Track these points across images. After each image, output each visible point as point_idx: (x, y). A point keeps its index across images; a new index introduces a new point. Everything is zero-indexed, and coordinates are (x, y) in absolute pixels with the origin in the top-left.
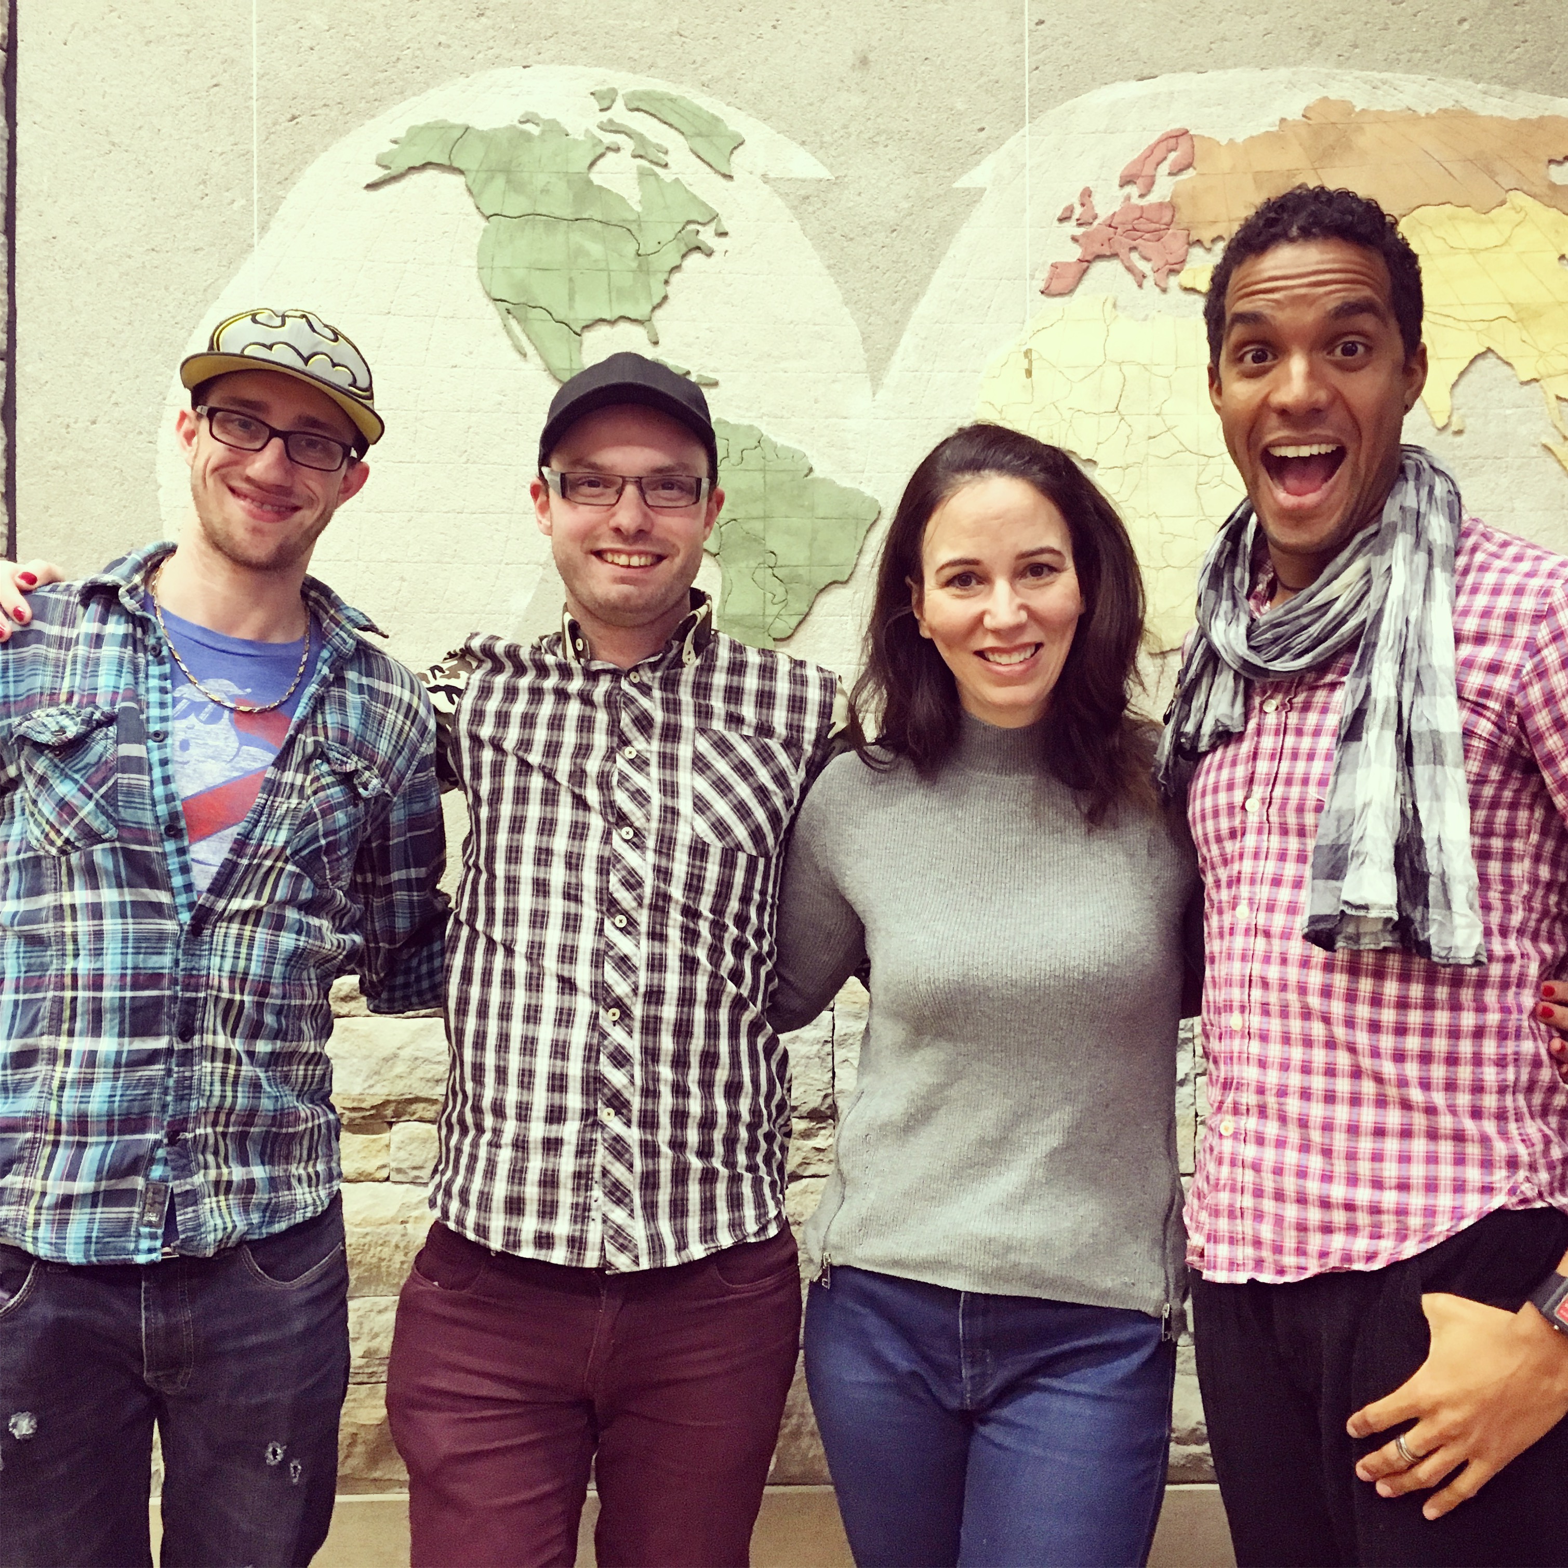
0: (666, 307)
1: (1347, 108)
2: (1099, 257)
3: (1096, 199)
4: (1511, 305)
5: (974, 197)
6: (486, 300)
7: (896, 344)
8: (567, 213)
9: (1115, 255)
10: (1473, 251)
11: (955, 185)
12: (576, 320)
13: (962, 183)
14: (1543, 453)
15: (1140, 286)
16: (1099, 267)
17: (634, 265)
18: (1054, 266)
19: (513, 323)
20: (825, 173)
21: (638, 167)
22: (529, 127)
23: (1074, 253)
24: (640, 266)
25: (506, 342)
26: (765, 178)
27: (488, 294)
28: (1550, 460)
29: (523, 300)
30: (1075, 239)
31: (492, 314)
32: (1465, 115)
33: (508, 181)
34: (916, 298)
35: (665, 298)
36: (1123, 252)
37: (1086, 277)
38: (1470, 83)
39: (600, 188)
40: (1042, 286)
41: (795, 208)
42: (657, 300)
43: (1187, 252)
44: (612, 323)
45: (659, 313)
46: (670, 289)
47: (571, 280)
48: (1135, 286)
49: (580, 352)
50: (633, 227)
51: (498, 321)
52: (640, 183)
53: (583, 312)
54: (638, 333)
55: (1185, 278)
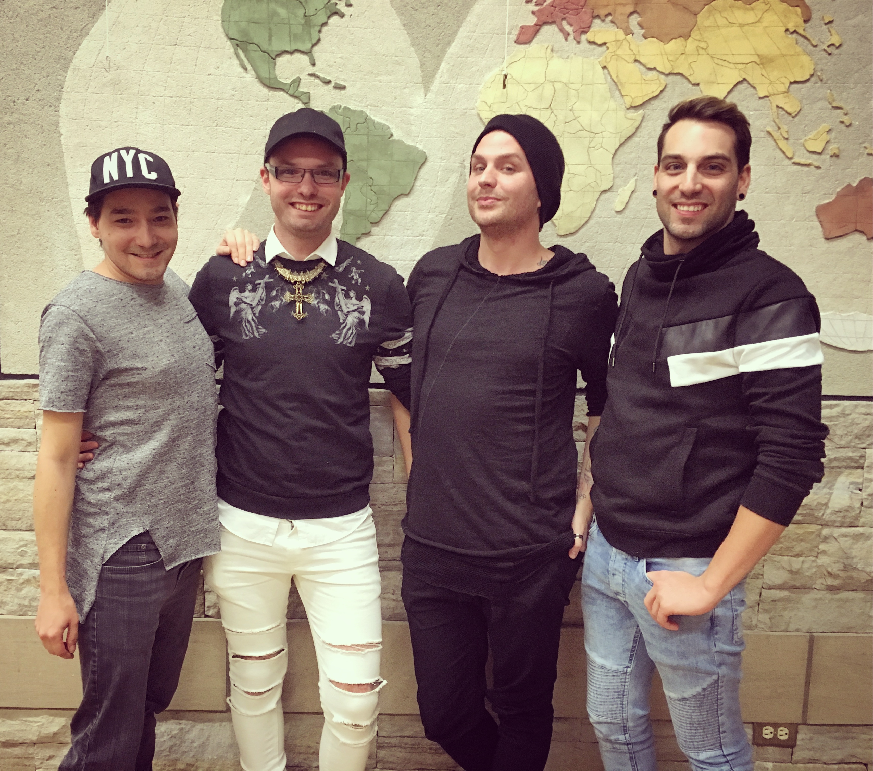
0: (319, 45)
2: (546, 23)
4: (758, 55)
6: (225, 39)
7: (438, 68)
9: (553, 22)
10: (741, 25)
12: (272, 51)
14: (767, 136)
15: (566, 40)
16: (545, 29)
17: (303, 22)
18: (522, 28)
19: (240, 52)
23: (532, 21)
24: (306, 22)
25: (236, 62)
27: (227, 35)
28: (770, 139)
29: (245, 39)
30: (533, 13)
31: (228, 47)
34: (449, 44)
35: (319, 40)
36: (558, 20)
37: (538, 34)
40: (515, 38)
42: (314, 41)
43: (592, 22)
44: (291, 53)
45: (316, 48)
46: (322, 35)
47: (270, 29)
48: (564, 40)
49: (274, 68)
50: (303, 1)
51: (232, 50)
53: (276, 46)
54: (305, 59)
55: (590, 36)
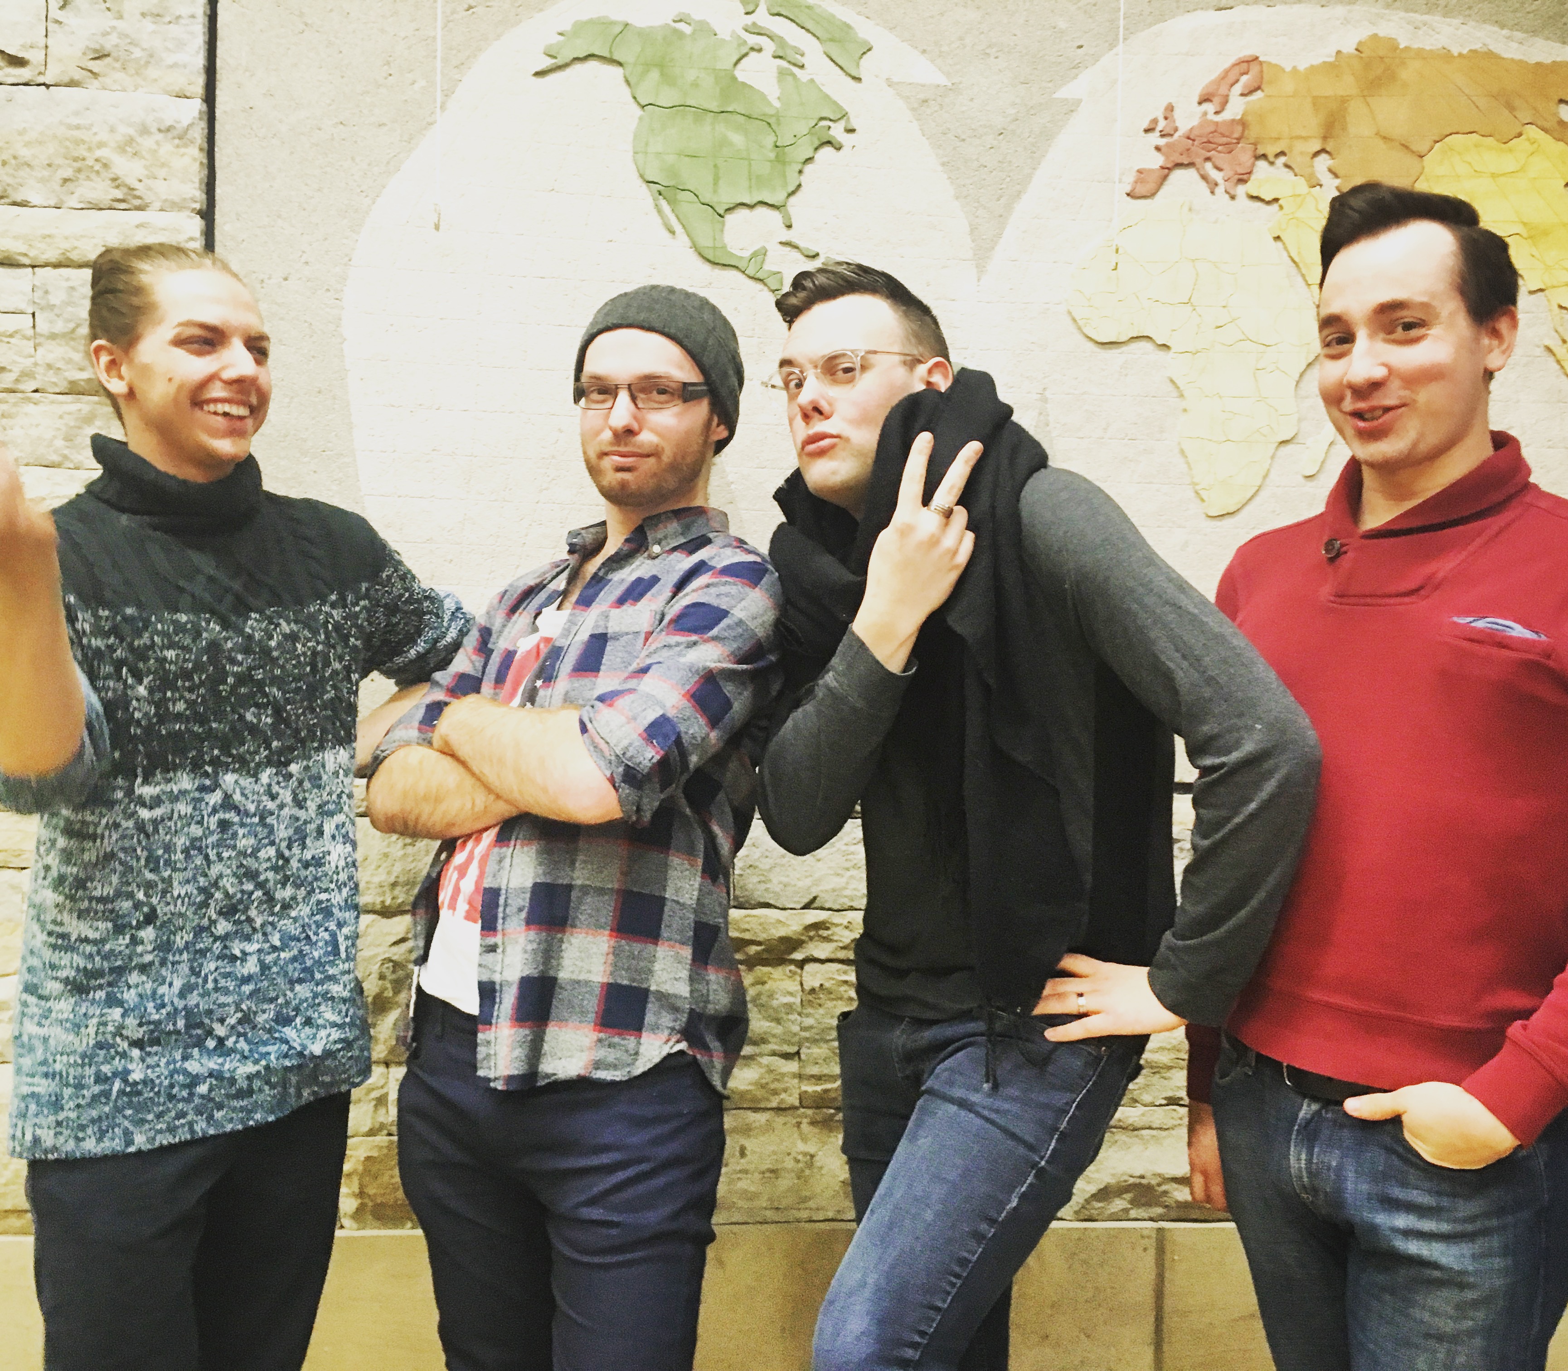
0: (799, 194)
1: (1392, 45)
2: (1179, 165)
3: (1177, 114)
4: (1525, 224)
5: (1072, 107)
6: (640, 182)
7: (999, 236)
8: (714, 106)
9: (1191, 165)
10: (1494, 176)
11: (1055, 96)
12: (720, 203)
13: (1061, 94)
14: (1546, 354)
15: (1212, 193)
16: (1178, 175)
17: (772, 155)
18: (1140, 172)
19: (663, 203)
20: (943, 80)
21: (779, 67)
22: (681, 26)
23: (1157, 161)
24: (777, 156)
25: (657, 220)
26: (890, 83)
27: (642, 176)
28: (1551, 359)
29: (671, 183)
30: (1158, 149)
31: (645, 194)
32: (1490, 55)
33: (662, 74)
34: (1018, 195)
35: (799, 186)
36: (1198, 161)
37: (1167, 183)
38: (1496, 29)
39: (744, 84)
40: (1128, 189)
41: (913, 109)
42: (791, 188)
43: (1253, 165)
44: (751, 207)
45: (792, 199)
46: (803, 179)
47: (715, 166)
48: (1208, 191)
49: (722, 231)
50: (772, 121)
51: (650, 201)
52: (780, 81)
53: (727, 197)
54: (775, 216)
55: (1251, 187)
